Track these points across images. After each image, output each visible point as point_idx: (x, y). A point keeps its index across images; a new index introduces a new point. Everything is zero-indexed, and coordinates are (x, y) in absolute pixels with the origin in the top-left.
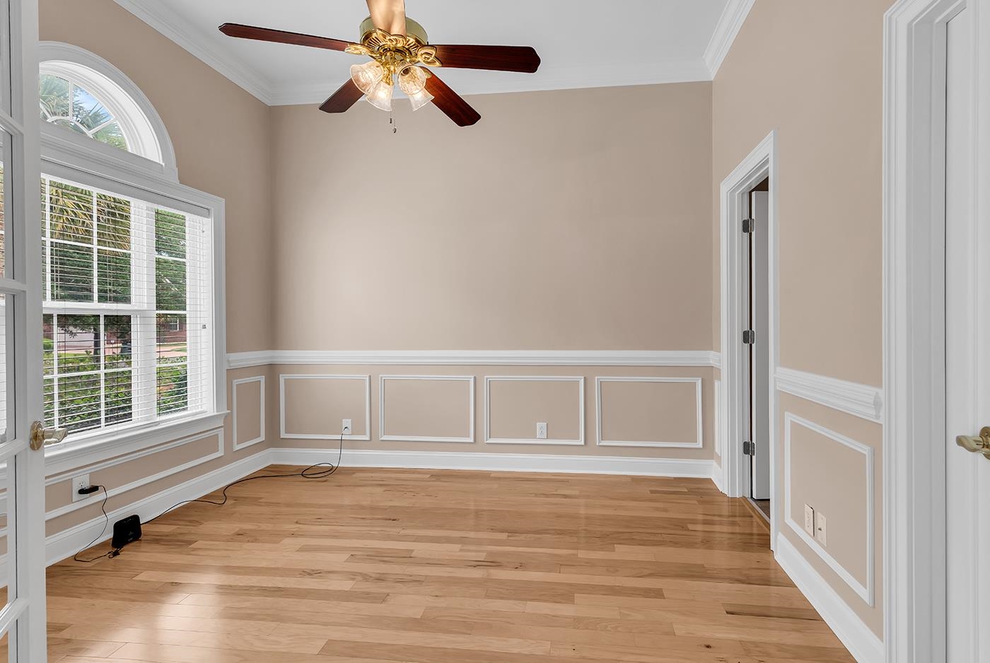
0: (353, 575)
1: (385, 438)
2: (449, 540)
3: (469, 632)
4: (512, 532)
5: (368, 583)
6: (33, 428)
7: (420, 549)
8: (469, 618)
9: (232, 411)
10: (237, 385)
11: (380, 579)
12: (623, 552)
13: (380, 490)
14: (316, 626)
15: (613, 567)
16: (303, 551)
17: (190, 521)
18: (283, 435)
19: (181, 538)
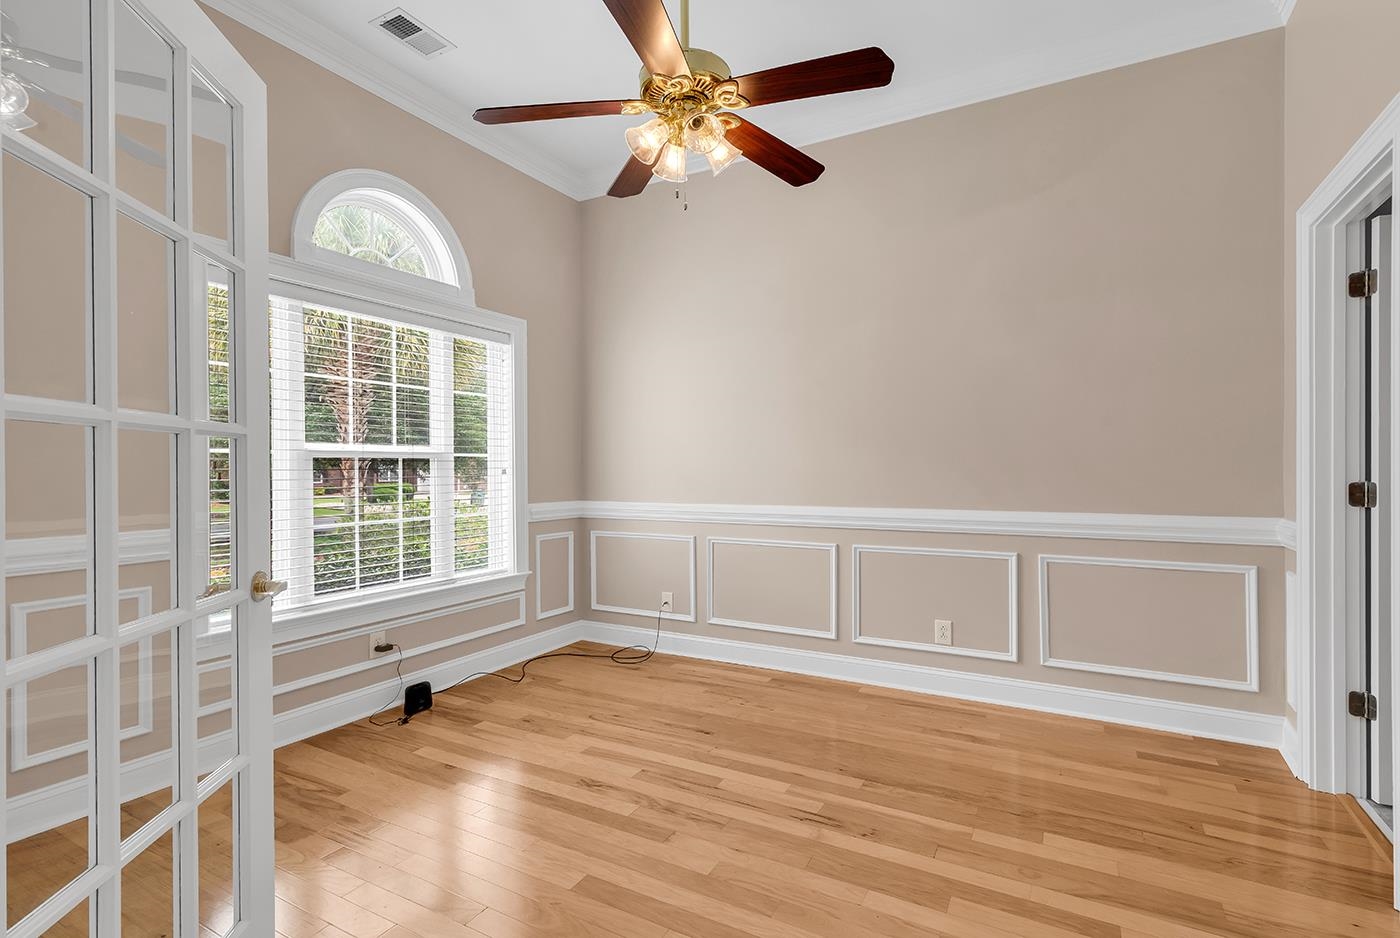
0: (637, 797)
1: (714, 621)
2: (774, 774)
3: (769, 913)
4: (870, 779)
5: (652, 811)
6: (255, 578)
7: (732, 780)
8: (772, 893)
9: (535, 572)
10: (541, 542)
11: (670, 809)
12: (1056, 848)
13: (702, 689)
14: (577, 853)
15: (1032, 869)
16: (589, 754)
17: (484, 697)
18: (595, 606)
19: (467, 714)
